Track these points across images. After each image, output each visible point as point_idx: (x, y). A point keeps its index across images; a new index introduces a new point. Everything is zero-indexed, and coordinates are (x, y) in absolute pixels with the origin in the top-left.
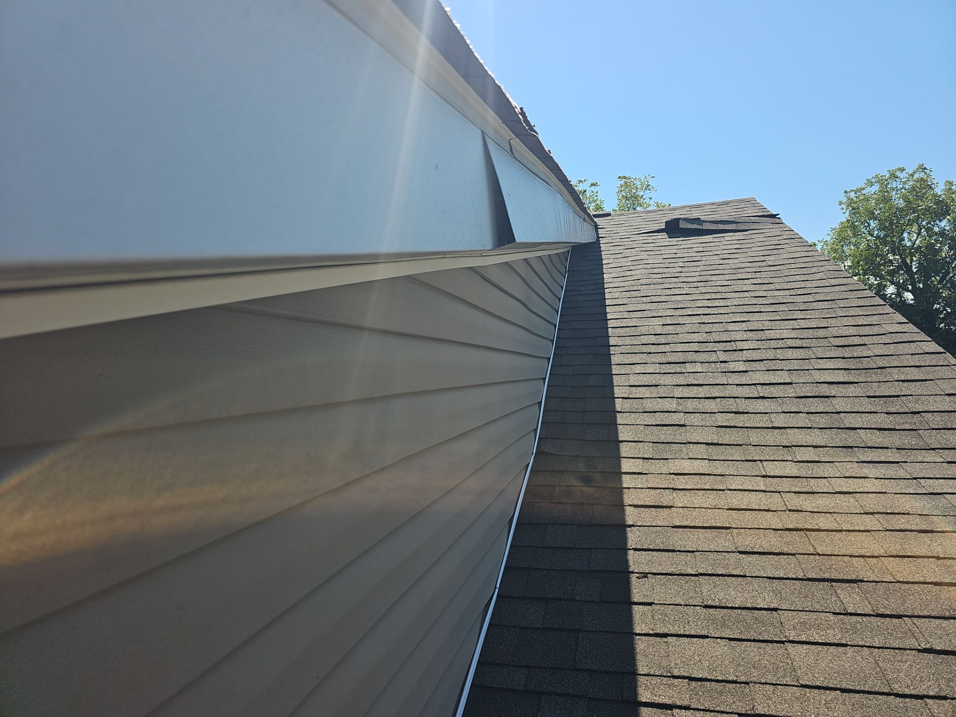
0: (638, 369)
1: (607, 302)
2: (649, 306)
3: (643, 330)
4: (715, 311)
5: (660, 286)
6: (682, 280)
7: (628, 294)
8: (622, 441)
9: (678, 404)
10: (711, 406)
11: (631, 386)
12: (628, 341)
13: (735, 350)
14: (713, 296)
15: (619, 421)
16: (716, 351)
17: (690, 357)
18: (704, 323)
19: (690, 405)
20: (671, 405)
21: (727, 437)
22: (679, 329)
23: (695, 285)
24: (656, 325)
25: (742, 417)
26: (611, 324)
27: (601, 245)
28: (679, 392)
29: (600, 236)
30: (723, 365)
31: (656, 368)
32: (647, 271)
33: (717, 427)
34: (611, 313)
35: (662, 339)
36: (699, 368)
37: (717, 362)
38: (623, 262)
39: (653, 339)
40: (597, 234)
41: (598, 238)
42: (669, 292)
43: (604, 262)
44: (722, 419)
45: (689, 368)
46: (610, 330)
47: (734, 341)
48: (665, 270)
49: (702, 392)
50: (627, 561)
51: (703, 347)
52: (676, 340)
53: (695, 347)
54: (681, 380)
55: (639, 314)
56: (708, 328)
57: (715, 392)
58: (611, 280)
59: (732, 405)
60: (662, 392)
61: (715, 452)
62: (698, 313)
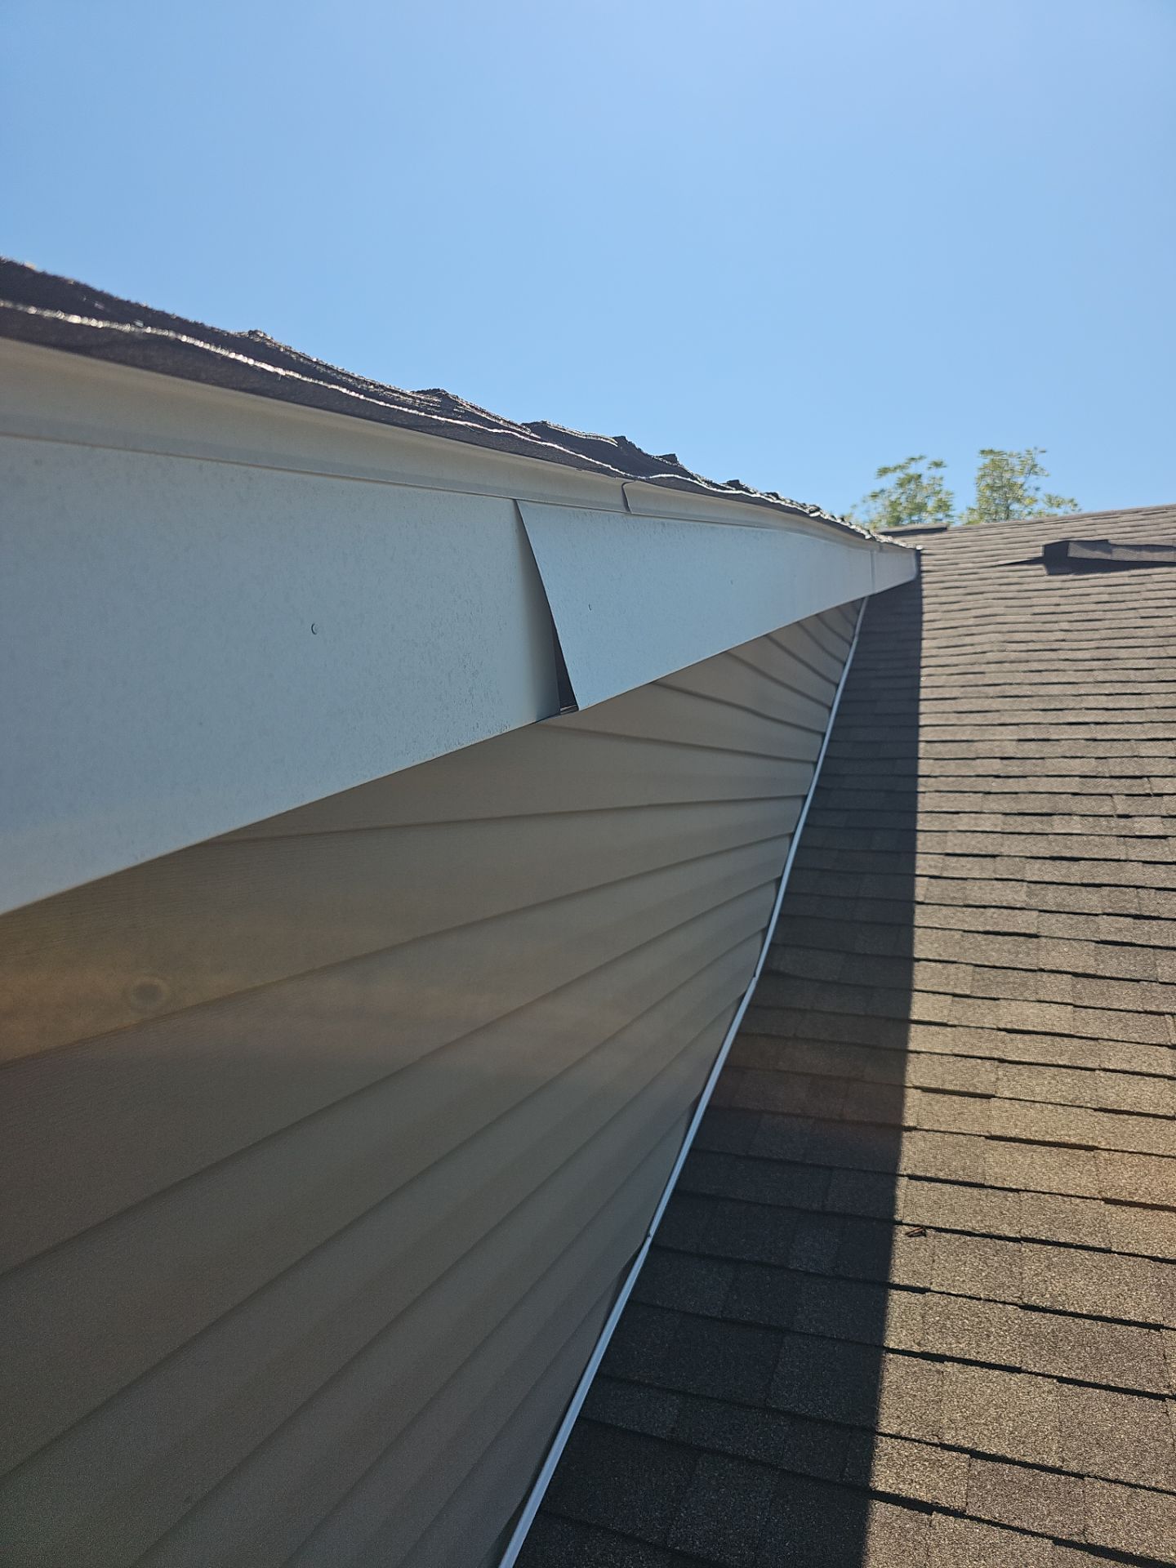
0: (964, 822)
1: (924, 693)
2: (996, 704)
3: (982, 748)
4: (1119, 717)
5: (1023, 667)
6: (1062, 655)
7: (962, 680)
8: (919, 960)
9: (1030, 894)
10: (1092, 900)
11: (948, 855)
12: (952, 768)
13: (1148, 795)
14: (1119, 688)
15: (919, 920)
16: (1111, 795)
17: (1063, 803)
18: (1095, 740)
19: (1051, 898)
20: (1016, 895)
21: (1113, 963)
22: (1047, 749)
23: (1087, 665)
24: (1005, 740)
25: (1146, 925)
26: (925, 734)
27: (924, 586)
28: (1034, 871)
29: (924, 568)
30: (1123, 822)
31: (996, 822)
32: (1000, 637)
33: (1097, 942)
34: (928, 714)
35: (1014, 768)
36: (1076, 825)
37: (1112, 816)
38: (959, 619)
39: (997, 767)
40: (919, 565)
41: (920, 572)
42: (1037, 678)
43: (926, 617)
44: (1109, 928)
45: (1058, 825)
46: (922, 745)
47: (1148, 777)
48: (1034, 636)
49: (1076, 872)
50: (892, 1199)
51: (1090, 786)
52: (1039, 771)
53: (1074, 785)
54: (1040, 847)
55: (978, 719)
56: (1101, 750)
57: (1103, 874)
58: (934, 652)
59: (1131, 901)
60: (1001, 868)
61: (1089, 992)
62: (1087, 720)
